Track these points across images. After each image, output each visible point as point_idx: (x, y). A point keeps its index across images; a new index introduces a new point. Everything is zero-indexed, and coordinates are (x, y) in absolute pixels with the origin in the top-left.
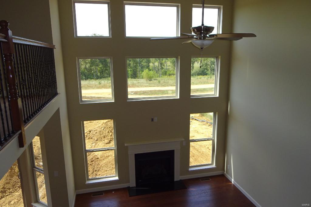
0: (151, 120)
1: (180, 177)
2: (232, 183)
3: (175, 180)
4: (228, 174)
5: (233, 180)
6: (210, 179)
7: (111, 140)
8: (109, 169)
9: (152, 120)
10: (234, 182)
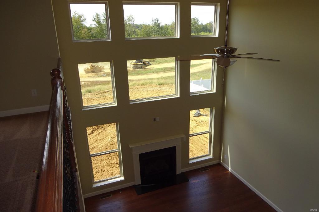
0: (153, 120)
1: (182, 170)
2: (229, 171)
3: (177, 173)
4: (224, 163)
5: (230, 168)
6: (208, 169)
7: (93, 130)
8: (98, 162)
9: (155, 120)
10: (231, 170)
